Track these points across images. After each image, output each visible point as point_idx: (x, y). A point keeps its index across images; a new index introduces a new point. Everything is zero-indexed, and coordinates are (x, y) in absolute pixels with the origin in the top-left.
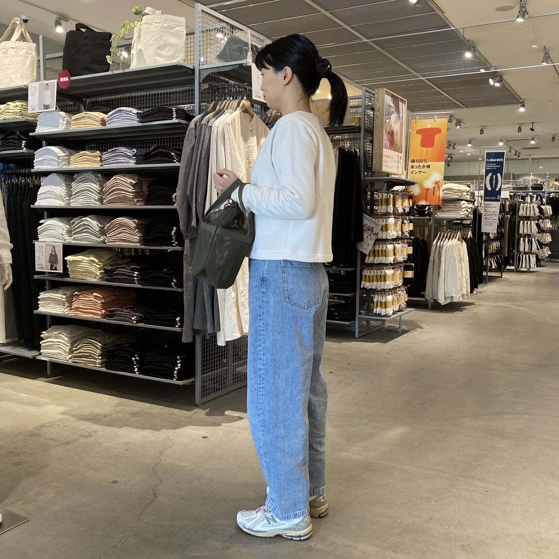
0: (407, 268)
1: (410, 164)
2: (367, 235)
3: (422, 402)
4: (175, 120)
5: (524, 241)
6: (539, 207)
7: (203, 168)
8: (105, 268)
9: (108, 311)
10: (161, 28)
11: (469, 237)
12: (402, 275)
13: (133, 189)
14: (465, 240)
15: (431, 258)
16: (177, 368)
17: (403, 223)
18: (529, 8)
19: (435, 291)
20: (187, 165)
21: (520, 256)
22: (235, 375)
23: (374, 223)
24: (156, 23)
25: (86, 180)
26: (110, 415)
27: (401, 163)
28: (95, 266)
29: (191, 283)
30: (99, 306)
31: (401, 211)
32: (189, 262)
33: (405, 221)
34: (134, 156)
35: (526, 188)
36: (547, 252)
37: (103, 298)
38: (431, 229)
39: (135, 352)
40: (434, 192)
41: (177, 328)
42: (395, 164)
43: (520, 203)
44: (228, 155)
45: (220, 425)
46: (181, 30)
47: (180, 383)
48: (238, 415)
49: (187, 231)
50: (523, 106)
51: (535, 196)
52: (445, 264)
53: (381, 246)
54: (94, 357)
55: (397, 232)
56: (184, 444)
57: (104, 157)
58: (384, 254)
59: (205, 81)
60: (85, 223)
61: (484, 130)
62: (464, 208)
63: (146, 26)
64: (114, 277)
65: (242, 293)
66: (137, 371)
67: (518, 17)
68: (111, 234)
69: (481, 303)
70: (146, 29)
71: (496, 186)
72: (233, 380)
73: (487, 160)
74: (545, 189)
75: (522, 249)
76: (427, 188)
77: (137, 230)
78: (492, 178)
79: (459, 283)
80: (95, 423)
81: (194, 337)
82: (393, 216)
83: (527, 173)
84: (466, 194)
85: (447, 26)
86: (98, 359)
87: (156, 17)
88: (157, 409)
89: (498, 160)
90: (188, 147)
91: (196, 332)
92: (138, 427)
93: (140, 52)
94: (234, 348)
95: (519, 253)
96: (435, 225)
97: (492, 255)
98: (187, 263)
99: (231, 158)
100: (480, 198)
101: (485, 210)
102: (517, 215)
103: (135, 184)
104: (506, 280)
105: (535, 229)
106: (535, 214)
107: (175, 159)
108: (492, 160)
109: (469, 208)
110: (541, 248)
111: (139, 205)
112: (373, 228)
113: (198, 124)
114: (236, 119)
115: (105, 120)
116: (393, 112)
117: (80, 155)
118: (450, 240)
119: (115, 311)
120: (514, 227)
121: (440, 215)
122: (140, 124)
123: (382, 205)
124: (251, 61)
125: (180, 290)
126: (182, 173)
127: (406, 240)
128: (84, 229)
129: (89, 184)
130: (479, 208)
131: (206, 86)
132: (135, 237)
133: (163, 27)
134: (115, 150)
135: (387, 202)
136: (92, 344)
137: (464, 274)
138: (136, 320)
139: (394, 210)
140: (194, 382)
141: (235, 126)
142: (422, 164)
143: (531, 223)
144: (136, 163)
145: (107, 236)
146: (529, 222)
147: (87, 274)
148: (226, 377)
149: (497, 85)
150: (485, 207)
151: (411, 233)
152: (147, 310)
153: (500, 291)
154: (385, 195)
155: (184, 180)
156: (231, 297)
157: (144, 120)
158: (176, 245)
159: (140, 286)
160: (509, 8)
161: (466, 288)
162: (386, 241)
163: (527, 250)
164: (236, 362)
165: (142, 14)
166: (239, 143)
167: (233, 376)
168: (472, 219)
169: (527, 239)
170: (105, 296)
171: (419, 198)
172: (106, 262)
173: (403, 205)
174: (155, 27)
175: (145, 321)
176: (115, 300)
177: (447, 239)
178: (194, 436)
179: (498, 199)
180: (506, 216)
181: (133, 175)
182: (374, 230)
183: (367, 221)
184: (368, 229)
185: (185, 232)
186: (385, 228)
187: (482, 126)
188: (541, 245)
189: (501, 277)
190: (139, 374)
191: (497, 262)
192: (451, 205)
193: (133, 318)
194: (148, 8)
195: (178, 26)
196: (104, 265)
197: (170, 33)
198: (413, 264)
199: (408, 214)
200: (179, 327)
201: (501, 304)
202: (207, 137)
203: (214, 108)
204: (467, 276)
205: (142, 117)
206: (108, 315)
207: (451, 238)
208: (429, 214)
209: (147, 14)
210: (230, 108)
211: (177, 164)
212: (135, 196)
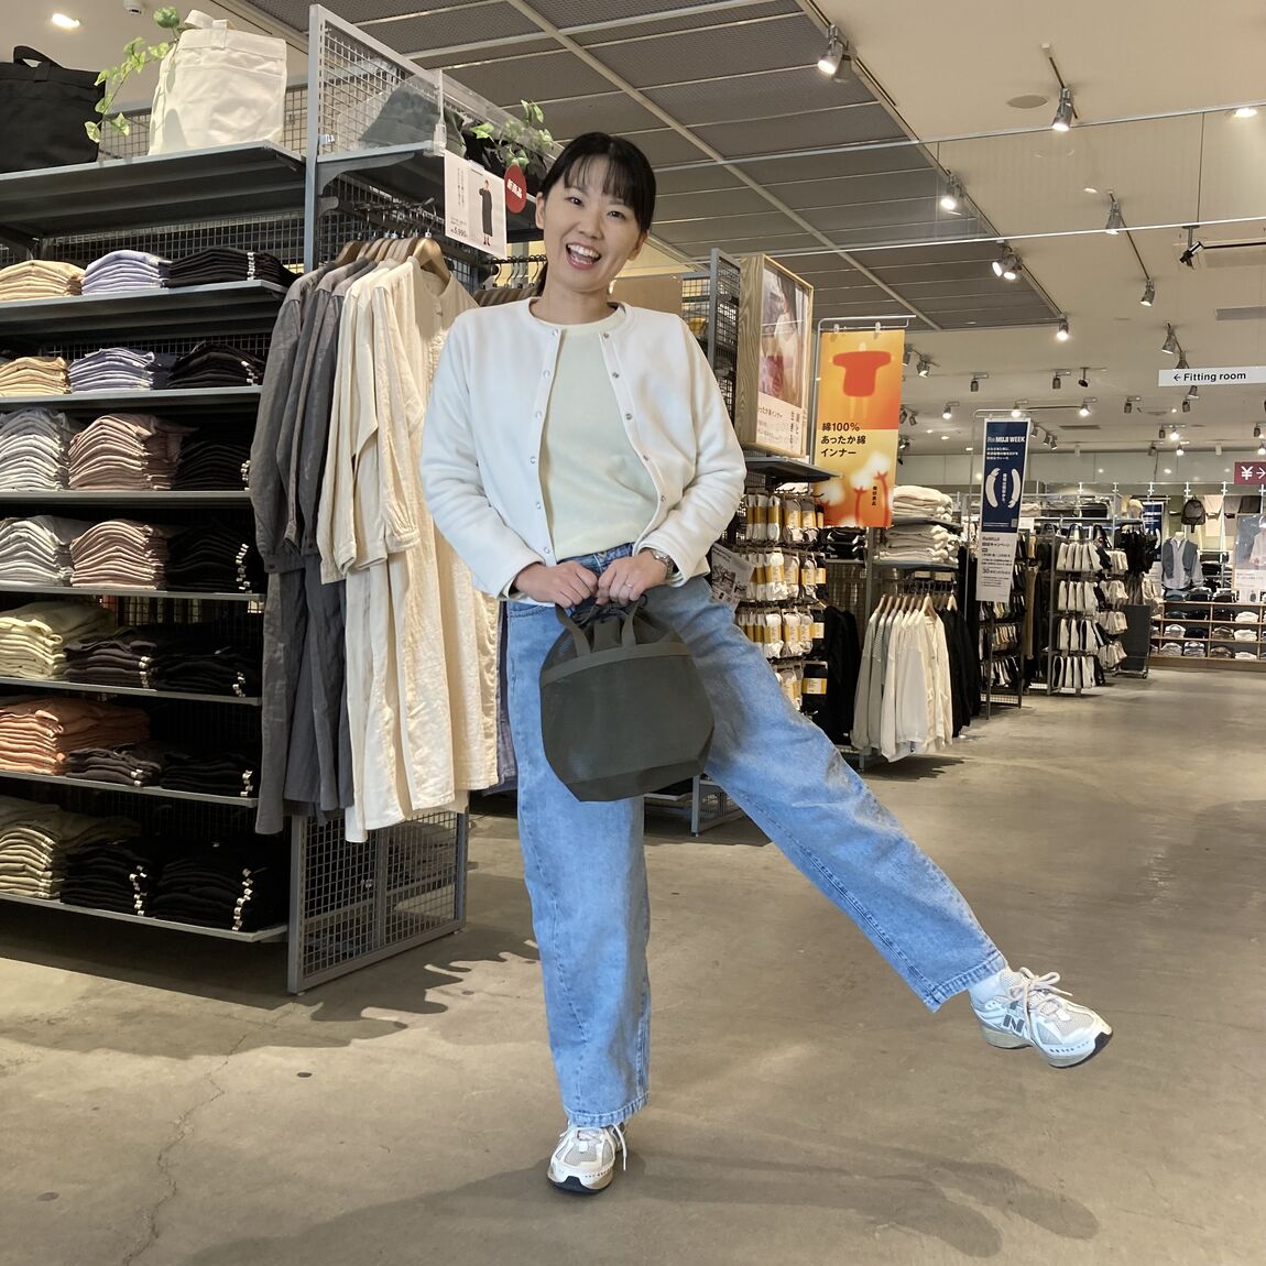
0: (811, 672)
1: (820, 434)
2: (720, 592)
3: (850, 984)
4: (252, 282)
5: (1069, 626)
6: (1100, 552)
7: (318, 396)
8: (68, 646)
9: (71, 755)
10: (225, 60)
11: (949, 608)
12: (800, 687)
13: (144, 451)
14: (942, 614)
15: (866, 654)
16: (241, 901)
17: (802, 566)
18: (1079, 103)
19: (874, 732)
20: (277, 390)
21: (1059, 660)
22: (394, 921)
23: (737, 563)
24: (214, 48)
25: (27, 427)
26: (63, 1019)
27: (800, 431)
28: (43, 643)
29: (281, 683)
30: (50, 743)
31: (797, 537)
32: (279, 630)
33: (808, 563)
34: (148, 368)
35: (1070, 512)
36: (1117, 653)
37: (60, 723)
38: (865, 588)
39: (137, 858)
40: (874, 498)
41: (243, 799)
42: (786, 434)
43: (1060, 541)
44: (382, 367)
45: (345, 1043)
46: (275, 69)
47: (249, 937)
48: (394, 1019)
49: (273, 551)
50: (1066, 328)
51: (1091, 528)
52: (896, 666)
53: (752, 617)
54: (35, 873)
55: (789, 585)
56: (249, 1093)
57: (76, 370)
58: (759, 636)
59: (329, 191)
60: (22, 534)
61: (980, 382)
62: (939, 542)
63: (188, 55)
64: (89, 669)
65: (410, 708)
66: (141, 909)
67: (1056, 120)
68: (86, 563)
69: (978, 759)
70: (188, 61)
71: (1009, 498)
72: (388, 932)
73: (990, 439)
74: (1112, 514)
75: (1063, 644)
76: (858, 488)
77: (149, 552)
78: (999, 479)
79: (928, 709)
80: (22, 1041)
81: (288, 823)
82: (779, 549)
83: (1071, 482)
84: (943, 510)
85: (905, 137)
86: (43, 877)
87: (214, 35)
88: (188, 1006)
89: (1012, 439)
90: (282, 346)
91: (291, 808)
92: (134, 1051)
93: (172, 118)
94: (391, 852)
95: (1056, 652)
96: (873, 580)
97: (1000, 655)
98: (272, 634)
99: (389, 375)
100: (972, 525)
101: (985, 550)
102: (1053, 568)
103: (149, 437)
104: (1030, 712)
105: (1092, 601)
106: (1091, 566)
107: (251, 377)
108: (999, 439)
109: (950, 543)
110: (1106, 643)
111: (159, 489)
112: (733, 575)
113: (309, 291)
114: (404, 282)
115: (79, 282)
116: (781, 312)
117: (15, 368)
118: (908, 612)
119: (90, 755)
120: (1046, 594)
121: (886, 556)
122: (166, 291)
123: (754, 522)
124: (444, 145)
125: (253, 701)
126: (265, 409)
127: (809, 607)
128: (17, 550)
129: (36, 439)
130: (972, 547)
131: (334, 203)
132: (148, 570)
133: (230, 60)
134: (104, 354)
135: (767, 516)
136: (30, 840)
137: (940, 691)
138: (142, 777)
139: (781, 535)
140: (285, 935)
141: (400, 298)
142: (846, 434)
143: (1083, 587)
144: (154, 387)
145: (76, 567)
146: (1079, 584)
147: (23, 662)
148: (370, 925)
149: (1010, 276)
150: (984, 544)
151: (820, 590)
152: (171, 753)
153: (1018, 735)
154: (761, 499)
155: (268, 425)
156: (383, 717)
157: (175, 281)
158: (247, 589)
159: (153, 692)
160: (1039, 102)
161: (945, 724)
162: (763, 606)
163: (1074, 645)
164: (395, 887)
165: (180, 26)
166: (409, 339)
167: (388, 922)
168: (957, 567)
169: (1074, 622)
170: (67, 717)
171: (842, 510)
172: (72, 634)
173: (803, 525)
174: (210, 59)
175: (163, 780)
176: (92, 727)
177: (901, 612)
178: (277, 1072)
179: (1013, 526)
180: (1030, 568)
181: (146, 418)
182: (736, 580)
183: (720, 558)
184: (724, 578)
185: (269, 553)
186: (762, 576)
187: (975, 374)
188: (1106, 637)
189: (1019, 705)
190: (145, 915)
191: (1011, 671)
192: (911, 534)
193: (134, 774)
194: (194, 13)
195: (268, 59)
196: (66, 641)
197: (248, 75)
198: (825, 663)
199: (816, 546)
200: (249, 795)
201: (1020, 762)
202: (330, 321)
203: (351, 257)
204: (946, 698)
205: (171, 274)
206: (73, 765)
207: (911, 607)
208: (861, 554)
209: (190, 27)
210: (392, 257)
211: (254, 388)
212: (148, 467)
